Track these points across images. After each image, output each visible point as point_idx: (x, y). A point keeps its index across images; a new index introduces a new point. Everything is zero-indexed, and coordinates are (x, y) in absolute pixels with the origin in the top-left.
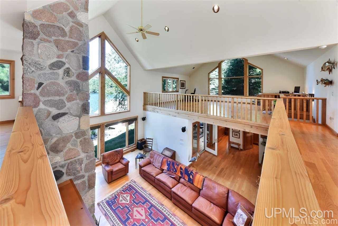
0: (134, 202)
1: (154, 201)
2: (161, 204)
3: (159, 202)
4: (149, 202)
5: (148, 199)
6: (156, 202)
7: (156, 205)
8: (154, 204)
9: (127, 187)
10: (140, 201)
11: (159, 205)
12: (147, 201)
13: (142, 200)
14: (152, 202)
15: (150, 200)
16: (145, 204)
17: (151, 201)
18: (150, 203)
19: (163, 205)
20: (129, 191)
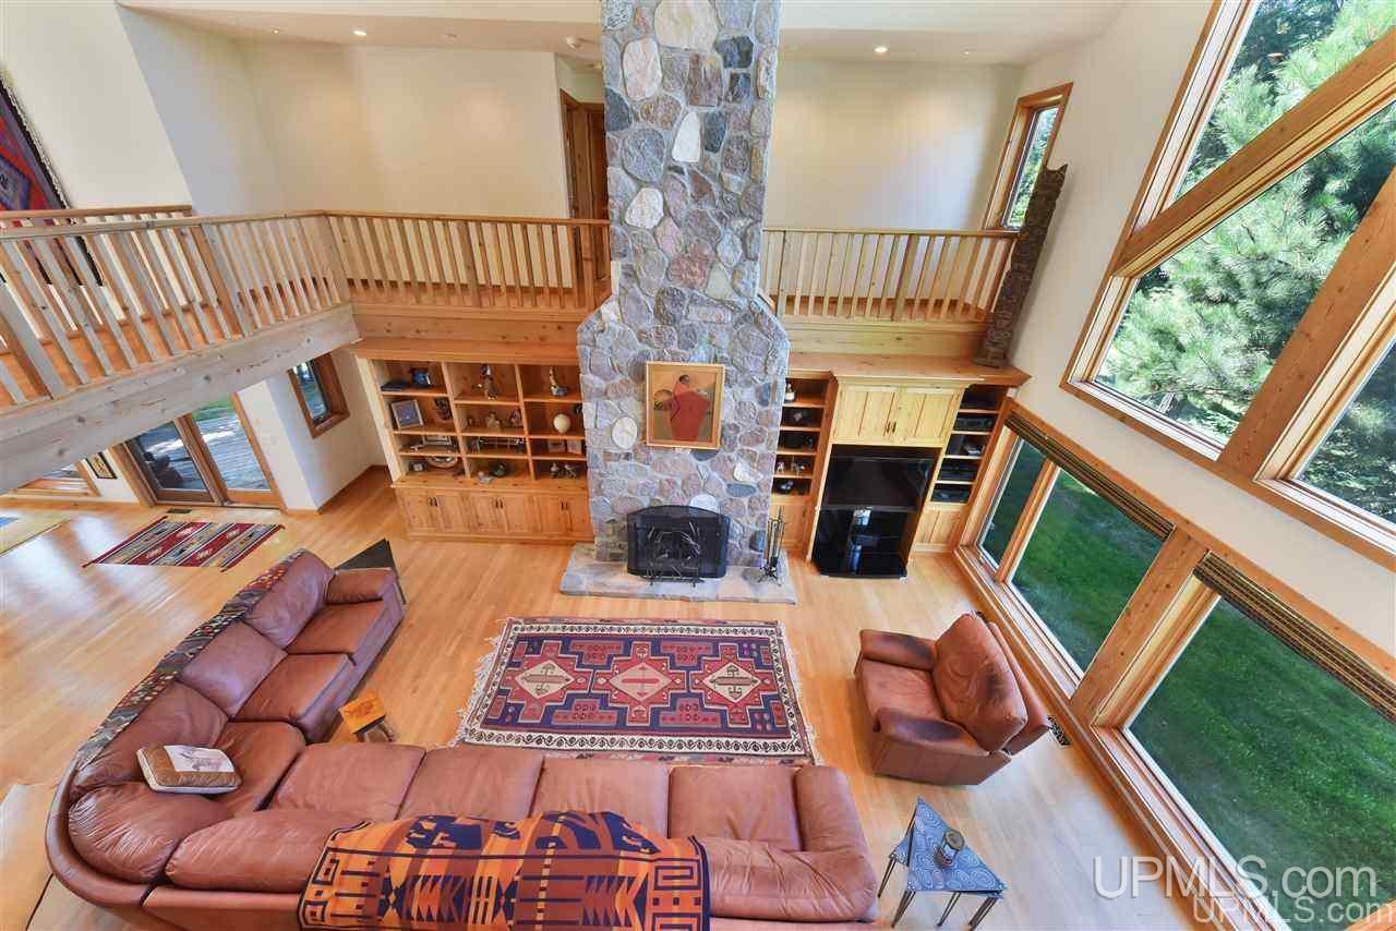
0: (689, 695)
1: (629, 748)
2: (591, 756)
3: (607, 757)
4: (645, 731)
5: (656, 738)
6: (617, 747)
7: (608, 738)
8: (617, 737)
9: (783, 718)
10: (674, 709)
11: (597, 747)
12: (654, 728)
13: (673, 719)
14: (631, 737)
15: (647, 738)
16: (647, 714)
17: (636, 738)
18: (635, 730)
19: (581, 757)
20: (752, 712)
